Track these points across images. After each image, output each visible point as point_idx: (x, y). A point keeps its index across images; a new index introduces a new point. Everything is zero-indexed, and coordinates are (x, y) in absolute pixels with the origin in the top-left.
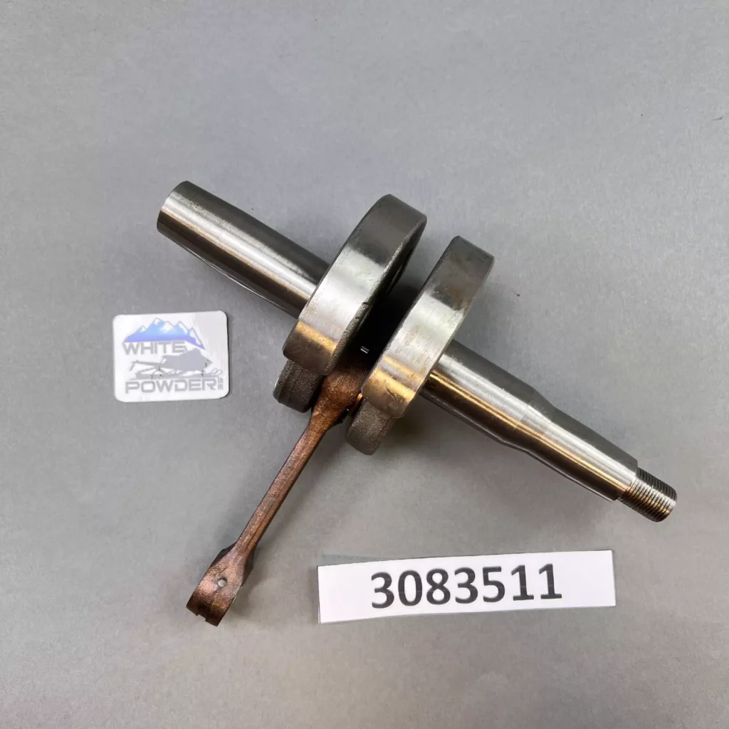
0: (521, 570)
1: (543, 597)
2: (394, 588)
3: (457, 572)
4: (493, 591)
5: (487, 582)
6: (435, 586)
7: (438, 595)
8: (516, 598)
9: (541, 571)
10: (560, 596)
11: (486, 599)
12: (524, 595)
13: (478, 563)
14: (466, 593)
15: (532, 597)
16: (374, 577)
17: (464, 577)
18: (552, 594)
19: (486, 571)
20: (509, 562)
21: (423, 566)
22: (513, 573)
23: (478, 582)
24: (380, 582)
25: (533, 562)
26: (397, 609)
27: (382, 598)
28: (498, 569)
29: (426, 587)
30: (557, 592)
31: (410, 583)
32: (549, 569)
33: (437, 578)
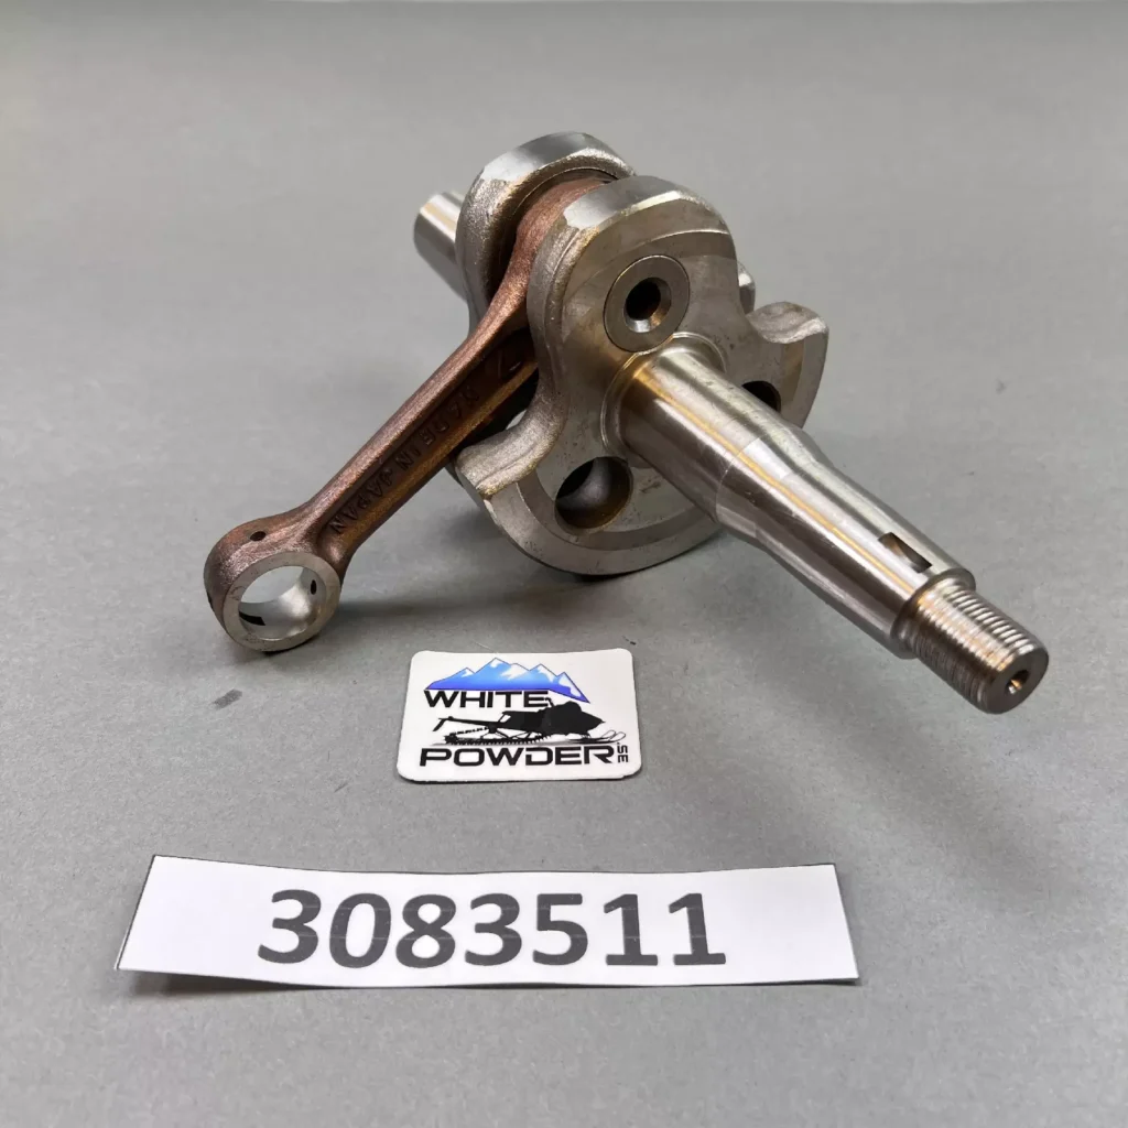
0: (627, 905)
1: (680, 960)
2: (322, 925)
3: (477, 903)
4: (559, 943)
5: (545, 923)
6: (420, 928)
7: (426, 947)
8: (612, 960)
9: (674, 907)
10: (719, 959)
11: (540, 958)
12: (632, 954)
13: (526, 887)
14: (492, 944)
15: (652, 960)
16: (278, 897)
17: (492, 913)
18: (700, 953)
19: (546, 902)
20: (599, 887)
21: (398, 889)
22: (609, 907)
23: (525, 924)
24: (293, 909)
25: (657, 891)
26: (320, 968)
27: (288, 941)
28: (575, 899)
29: (399, 929)
30: (712, 949)
31: (363, 919)
32: (692, 904)
33: (429, 913)
